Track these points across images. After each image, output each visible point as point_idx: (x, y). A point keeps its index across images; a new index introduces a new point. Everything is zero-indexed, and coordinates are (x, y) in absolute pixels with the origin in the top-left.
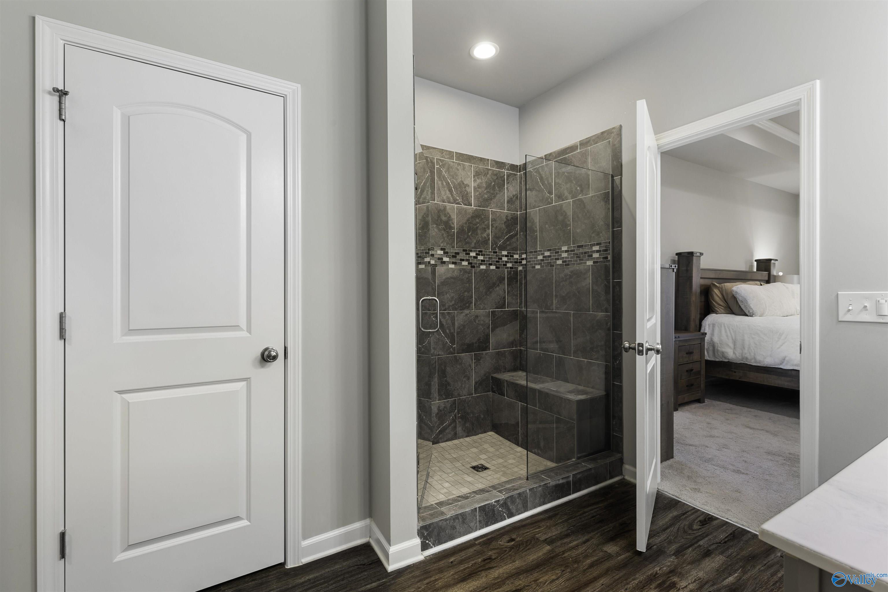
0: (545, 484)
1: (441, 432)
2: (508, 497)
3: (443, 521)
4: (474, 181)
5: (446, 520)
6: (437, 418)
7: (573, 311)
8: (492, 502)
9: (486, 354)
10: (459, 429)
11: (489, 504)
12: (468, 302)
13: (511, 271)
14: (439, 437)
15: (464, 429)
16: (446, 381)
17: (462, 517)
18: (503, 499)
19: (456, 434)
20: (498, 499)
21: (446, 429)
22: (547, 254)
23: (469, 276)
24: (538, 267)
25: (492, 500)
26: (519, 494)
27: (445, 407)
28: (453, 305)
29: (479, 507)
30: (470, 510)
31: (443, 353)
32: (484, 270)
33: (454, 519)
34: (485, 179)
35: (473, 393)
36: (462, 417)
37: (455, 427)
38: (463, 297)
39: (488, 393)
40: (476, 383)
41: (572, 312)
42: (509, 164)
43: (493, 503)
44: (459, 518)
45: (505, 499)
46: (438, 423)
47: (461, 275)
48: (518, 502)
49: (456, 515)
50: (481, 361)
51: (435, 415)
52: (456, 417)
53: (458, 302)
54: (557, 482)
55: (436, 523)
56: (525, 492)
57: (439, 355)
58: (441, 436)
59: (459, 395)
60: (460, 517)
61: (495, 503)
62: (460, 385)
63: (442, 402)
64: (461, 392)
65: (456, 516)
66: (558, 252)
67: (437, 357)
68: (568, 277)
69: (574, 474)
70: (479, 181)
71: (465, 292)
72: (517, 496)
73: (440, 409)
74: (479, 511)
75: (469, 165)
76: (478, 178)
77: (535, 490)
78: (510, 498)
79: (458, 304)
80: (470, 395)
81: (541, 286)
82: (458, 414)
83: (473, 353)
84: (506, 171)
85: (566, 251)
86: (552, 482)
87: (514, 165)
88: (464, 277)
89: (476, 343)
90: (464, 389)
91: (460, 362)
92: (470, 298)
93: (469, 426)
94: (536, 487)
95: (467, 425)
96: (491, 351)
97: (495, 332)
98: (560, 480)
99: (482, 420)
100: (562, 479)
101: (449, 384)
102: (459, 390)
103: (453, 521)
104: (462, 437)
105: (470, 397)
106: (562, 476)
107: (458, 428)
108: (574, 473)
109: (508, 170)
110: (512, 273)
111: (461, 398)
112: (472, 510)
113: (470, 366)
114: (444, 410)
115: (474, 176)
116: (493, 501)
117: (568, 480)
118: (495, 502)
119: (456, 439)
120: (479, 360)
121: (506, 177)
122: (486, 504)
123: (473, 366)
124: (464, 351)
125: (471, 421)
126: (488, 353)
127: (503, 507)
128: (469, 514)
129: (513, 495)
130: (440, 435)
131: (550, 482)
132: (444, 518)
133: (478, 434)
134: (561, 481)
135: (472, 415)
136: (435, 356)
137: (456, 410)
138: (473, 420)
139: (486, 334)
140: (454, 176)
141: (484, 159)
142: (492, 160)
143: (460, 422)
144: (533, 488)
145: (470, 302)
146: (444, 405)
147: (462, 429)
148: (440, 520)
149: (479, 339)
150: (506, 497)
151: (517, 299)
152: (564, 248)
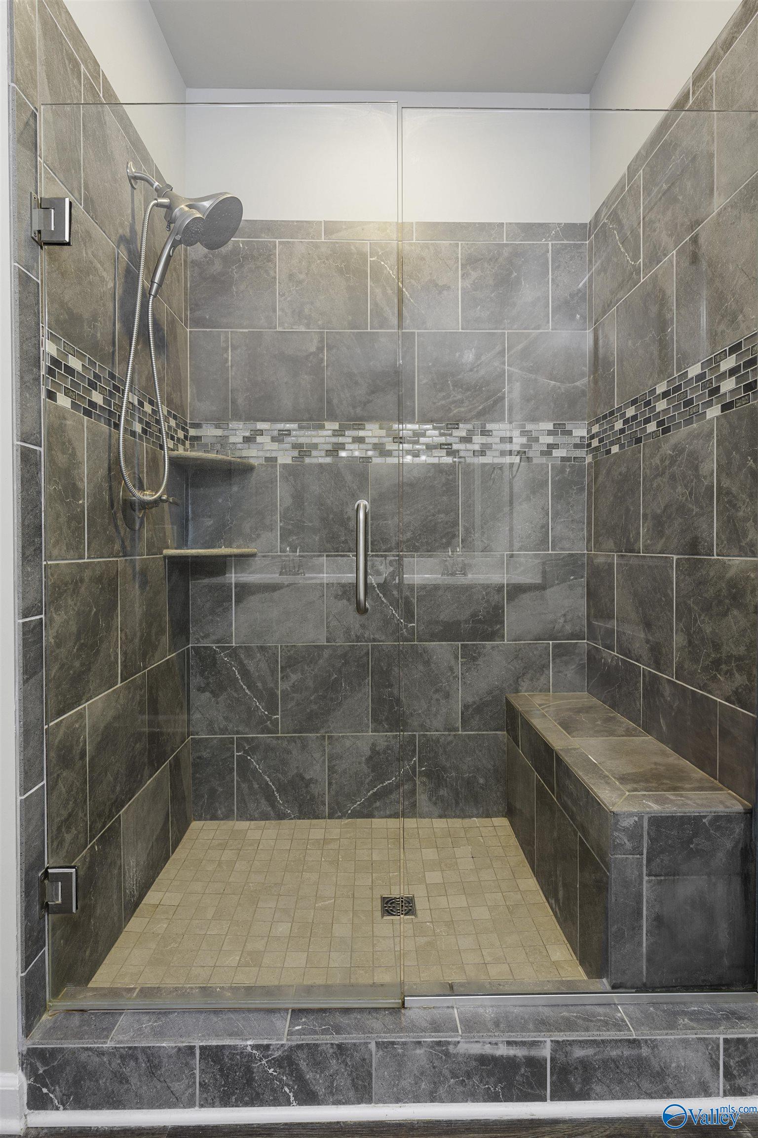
0: (439, 1043)
1: (377, 796)
2: (300, 1047)
3: (91, 1053)
4: (463, 275)
5: (101, 1053)
6: (368, 767)
7: (678, 554)
8: (244, 1043)
9: (493, 648)
10: (422, 798)
11: (235, 1047)
12: (448, 533)
13: (563, 467)
14: (374, 806)
15: (434, 799)
16: (391, 694)
17: (148, 1058)
18: (282, 1045)
19: (414, 805)
20: (265, 1042)
21: (391, 792)
22: (630, 412)
23: (448, 479)
24: (615, 449)
25: (247, 1040)
26: (340, 1046)
27: (388, 747)
28: (408, 540)
29: (202, 1048)
30: (172, 1047)
31: (383, 638)
32: (488, 467)
33: (122, 1057)
34: (492, 268)
35: (458, 728)
36: (428, 774)
37: (413, 792)
38: (433, 523)
39: (497, 732)
40: (466, 707)
41: (675, 557)
42: (559, 224)
43: (249, 1048)
44: (137, 1059)
45: (291, 1048)
46: (370, 778)
47: (430, 477)
48: (336, 1067)
49: (130, 1048)
50: (480, 662)
51: (364, 759)
52: (414, 772)
53: (420, 535)
54: (488, 1050)
55: (73, 1052)
56: (363, 1048)
57: (374, 640)
58: (378, 804)
59: (423, 727)
60: (142, 1058)
61: (254, 1052)
62: (426, 707)
63: (382, 736)
64: (428, 721)
65: (130, 1052)
66: (648, 403)
67: (370, 644)
68: (667, 462)
69: (557, 1042)
70: (474, 275)
71: (439, 512)
72: (331, 1051)
73: (377, 749)
74: (200, 1058)
75: (450, 244)
76: (474, 269)
77: (400, 1051)
78: (305, 1051)
79: (420, 538)
80: (451, 731)
81: (619, 494)
82: (420, 767)
83: (460, 643)
84: (550, 243)
85: (665, 394)
86: (466, 1042)
87: (576, 224)
88: (436, 482)
89: (466, 622)
90: (435, 715)
91: (427, 659)
92: (452, 527)
93: (446, 795)
94: (404, 1044)
95: (441, 793)
96: (506, 642)
97: (516, 600)
98: (500, 1045)
99: (481, 788)
100: (509, 1043)
101: (398, 701)
102: (423, 716)
103: (119, 1061)
104: (430, 816)
105: (450, 735)
106: (510, 1036)
107: (420, 795)
108: (560, 1039)
109: (556, 237)
110: (568, 470)
111: (429, 733)
112: (179, 1049)
113: (451, 669)
114: (385, 752)
115: (462, 265)
116: (249, 1043)
117: (534, 1053)
118: (253, 1047)
119: (413, 815)
120: (474, 659)
121: (550, 255)
122: (223, 1046)
123: (459, 670)
124: (433, 637)
125: (452, 785)
126: (497, 646)
127: (280, 1067)
128: (170, 1057)
129: (317, 1045)
130: (375, 802)
131: (459, 1042)
132: (96, 1046)
133: (470, 817)
134: (503, 1051)
135: (454, 774)
136: (366, 641)
137: (414, 756)
138: (457, 785)
139: (493, 604)
140: (412, 273)
141: (490, 224)
142: (510, 224)
143: (424, 784)
144: (393, 1043)
145: (450, 536)
146: (386, 744)
147: (430, 799)
148: (83, 1048)
149: (474, 615)
150: (294, 1043)
151: (583, 529)
152: (661, 388)
